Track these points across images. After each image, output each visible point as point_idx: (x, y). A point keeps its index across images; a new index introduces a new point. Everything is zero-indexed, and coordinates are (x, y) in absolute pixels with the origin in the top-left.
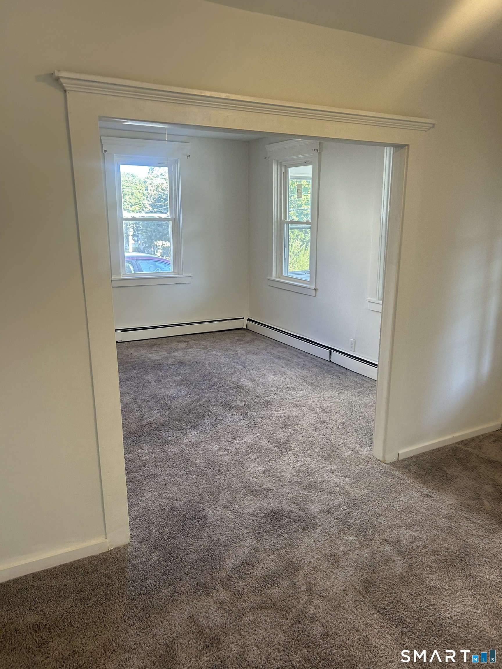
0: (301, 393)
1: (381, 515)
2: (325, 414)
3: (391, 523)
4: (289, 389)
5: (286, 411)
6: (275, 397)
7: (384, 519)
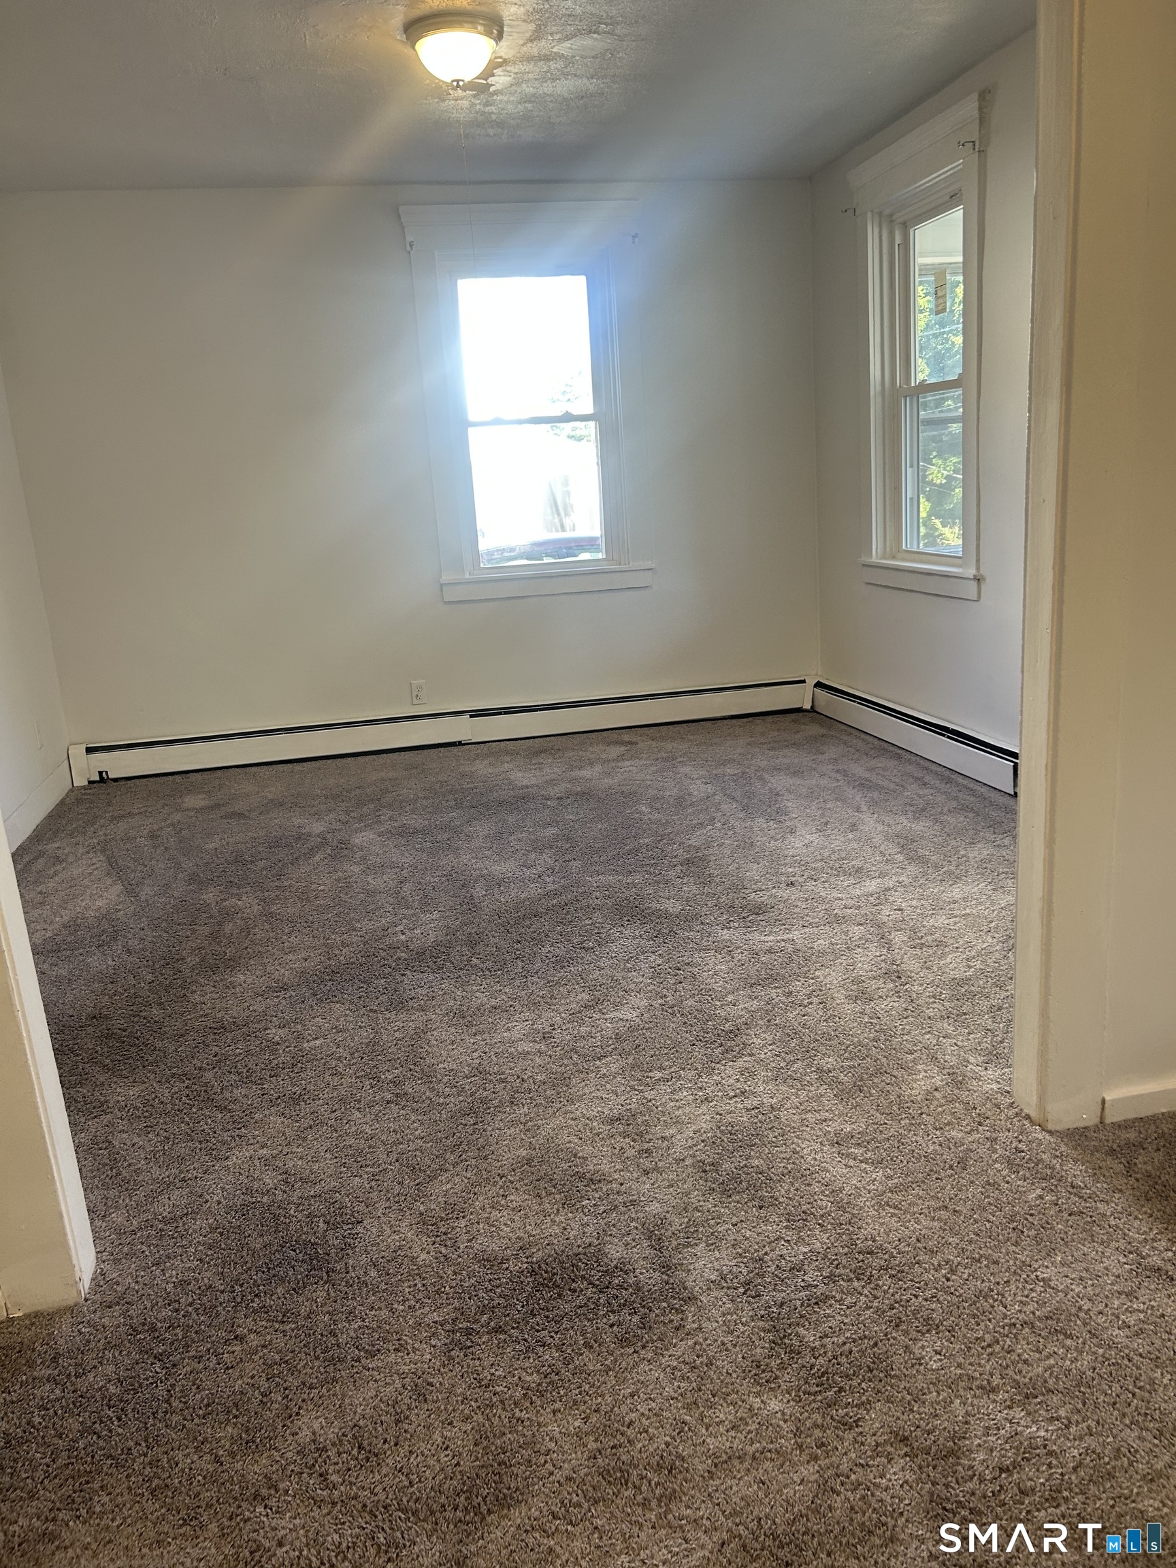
0: (872, 885)
1: (938, 1326)
2: (918, 951)
3: (959, 1366)
4: (841, 871)
5: (796, 934)
6: (785, 893)
7: (938, 1346)
